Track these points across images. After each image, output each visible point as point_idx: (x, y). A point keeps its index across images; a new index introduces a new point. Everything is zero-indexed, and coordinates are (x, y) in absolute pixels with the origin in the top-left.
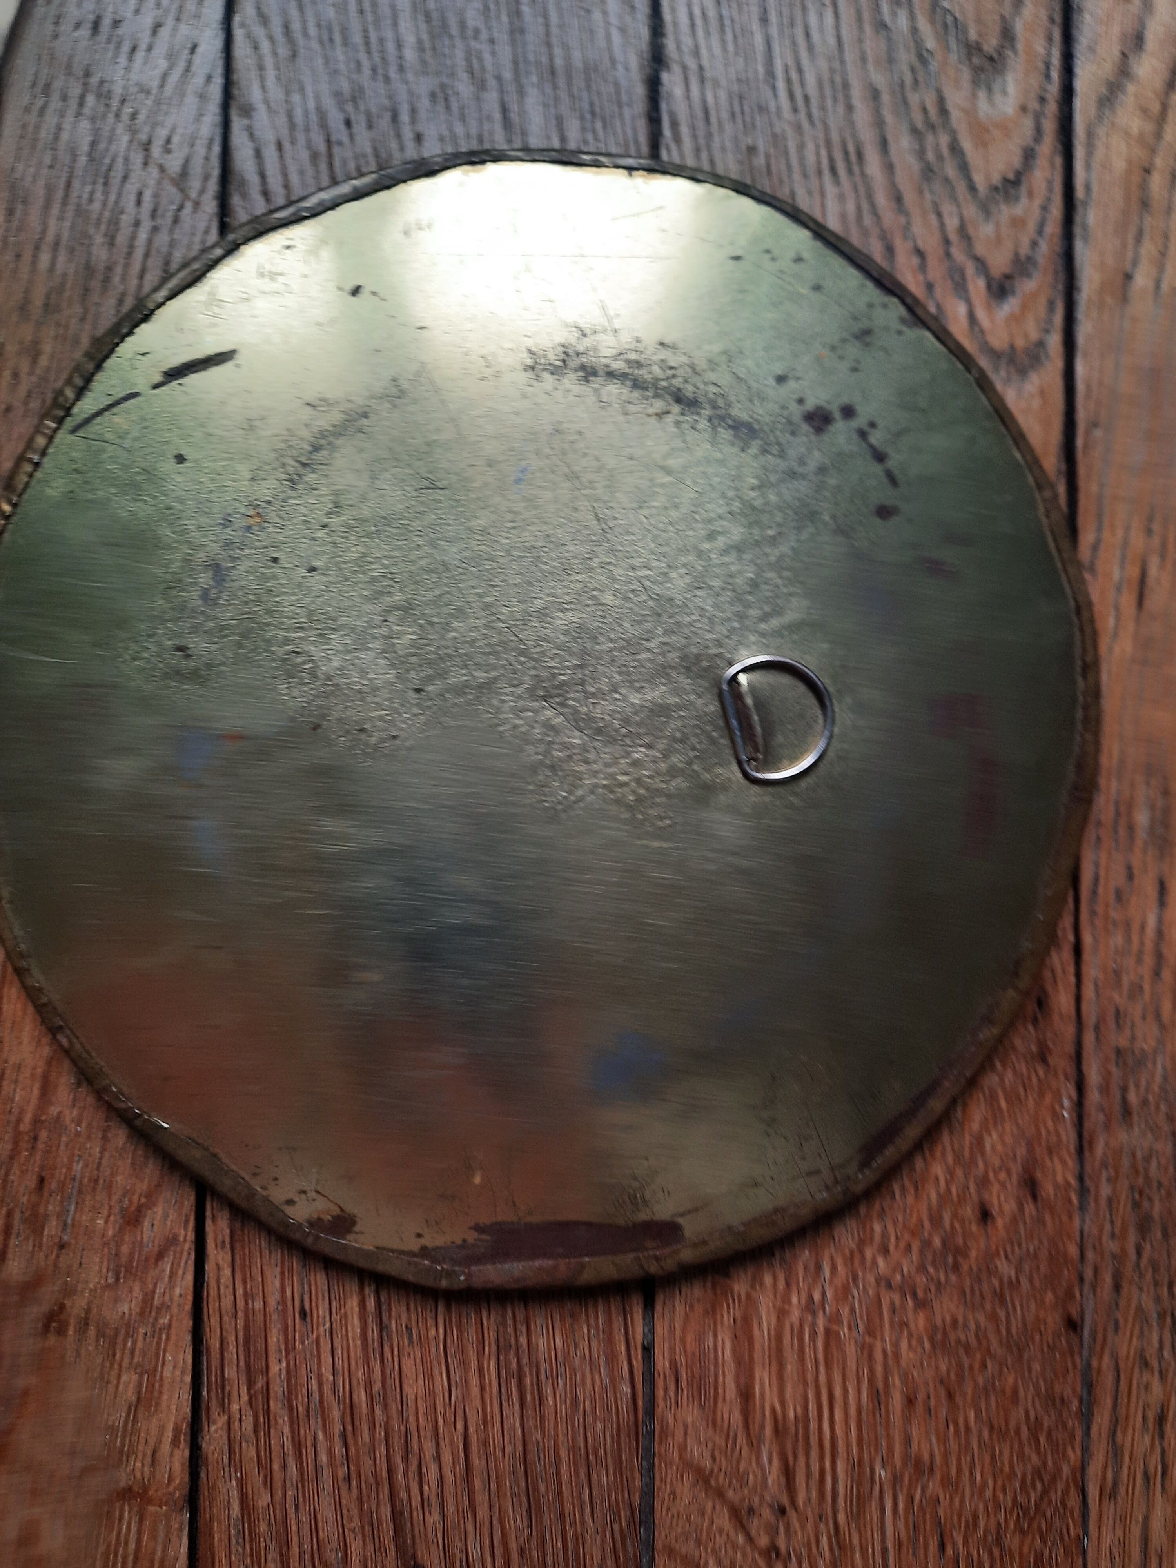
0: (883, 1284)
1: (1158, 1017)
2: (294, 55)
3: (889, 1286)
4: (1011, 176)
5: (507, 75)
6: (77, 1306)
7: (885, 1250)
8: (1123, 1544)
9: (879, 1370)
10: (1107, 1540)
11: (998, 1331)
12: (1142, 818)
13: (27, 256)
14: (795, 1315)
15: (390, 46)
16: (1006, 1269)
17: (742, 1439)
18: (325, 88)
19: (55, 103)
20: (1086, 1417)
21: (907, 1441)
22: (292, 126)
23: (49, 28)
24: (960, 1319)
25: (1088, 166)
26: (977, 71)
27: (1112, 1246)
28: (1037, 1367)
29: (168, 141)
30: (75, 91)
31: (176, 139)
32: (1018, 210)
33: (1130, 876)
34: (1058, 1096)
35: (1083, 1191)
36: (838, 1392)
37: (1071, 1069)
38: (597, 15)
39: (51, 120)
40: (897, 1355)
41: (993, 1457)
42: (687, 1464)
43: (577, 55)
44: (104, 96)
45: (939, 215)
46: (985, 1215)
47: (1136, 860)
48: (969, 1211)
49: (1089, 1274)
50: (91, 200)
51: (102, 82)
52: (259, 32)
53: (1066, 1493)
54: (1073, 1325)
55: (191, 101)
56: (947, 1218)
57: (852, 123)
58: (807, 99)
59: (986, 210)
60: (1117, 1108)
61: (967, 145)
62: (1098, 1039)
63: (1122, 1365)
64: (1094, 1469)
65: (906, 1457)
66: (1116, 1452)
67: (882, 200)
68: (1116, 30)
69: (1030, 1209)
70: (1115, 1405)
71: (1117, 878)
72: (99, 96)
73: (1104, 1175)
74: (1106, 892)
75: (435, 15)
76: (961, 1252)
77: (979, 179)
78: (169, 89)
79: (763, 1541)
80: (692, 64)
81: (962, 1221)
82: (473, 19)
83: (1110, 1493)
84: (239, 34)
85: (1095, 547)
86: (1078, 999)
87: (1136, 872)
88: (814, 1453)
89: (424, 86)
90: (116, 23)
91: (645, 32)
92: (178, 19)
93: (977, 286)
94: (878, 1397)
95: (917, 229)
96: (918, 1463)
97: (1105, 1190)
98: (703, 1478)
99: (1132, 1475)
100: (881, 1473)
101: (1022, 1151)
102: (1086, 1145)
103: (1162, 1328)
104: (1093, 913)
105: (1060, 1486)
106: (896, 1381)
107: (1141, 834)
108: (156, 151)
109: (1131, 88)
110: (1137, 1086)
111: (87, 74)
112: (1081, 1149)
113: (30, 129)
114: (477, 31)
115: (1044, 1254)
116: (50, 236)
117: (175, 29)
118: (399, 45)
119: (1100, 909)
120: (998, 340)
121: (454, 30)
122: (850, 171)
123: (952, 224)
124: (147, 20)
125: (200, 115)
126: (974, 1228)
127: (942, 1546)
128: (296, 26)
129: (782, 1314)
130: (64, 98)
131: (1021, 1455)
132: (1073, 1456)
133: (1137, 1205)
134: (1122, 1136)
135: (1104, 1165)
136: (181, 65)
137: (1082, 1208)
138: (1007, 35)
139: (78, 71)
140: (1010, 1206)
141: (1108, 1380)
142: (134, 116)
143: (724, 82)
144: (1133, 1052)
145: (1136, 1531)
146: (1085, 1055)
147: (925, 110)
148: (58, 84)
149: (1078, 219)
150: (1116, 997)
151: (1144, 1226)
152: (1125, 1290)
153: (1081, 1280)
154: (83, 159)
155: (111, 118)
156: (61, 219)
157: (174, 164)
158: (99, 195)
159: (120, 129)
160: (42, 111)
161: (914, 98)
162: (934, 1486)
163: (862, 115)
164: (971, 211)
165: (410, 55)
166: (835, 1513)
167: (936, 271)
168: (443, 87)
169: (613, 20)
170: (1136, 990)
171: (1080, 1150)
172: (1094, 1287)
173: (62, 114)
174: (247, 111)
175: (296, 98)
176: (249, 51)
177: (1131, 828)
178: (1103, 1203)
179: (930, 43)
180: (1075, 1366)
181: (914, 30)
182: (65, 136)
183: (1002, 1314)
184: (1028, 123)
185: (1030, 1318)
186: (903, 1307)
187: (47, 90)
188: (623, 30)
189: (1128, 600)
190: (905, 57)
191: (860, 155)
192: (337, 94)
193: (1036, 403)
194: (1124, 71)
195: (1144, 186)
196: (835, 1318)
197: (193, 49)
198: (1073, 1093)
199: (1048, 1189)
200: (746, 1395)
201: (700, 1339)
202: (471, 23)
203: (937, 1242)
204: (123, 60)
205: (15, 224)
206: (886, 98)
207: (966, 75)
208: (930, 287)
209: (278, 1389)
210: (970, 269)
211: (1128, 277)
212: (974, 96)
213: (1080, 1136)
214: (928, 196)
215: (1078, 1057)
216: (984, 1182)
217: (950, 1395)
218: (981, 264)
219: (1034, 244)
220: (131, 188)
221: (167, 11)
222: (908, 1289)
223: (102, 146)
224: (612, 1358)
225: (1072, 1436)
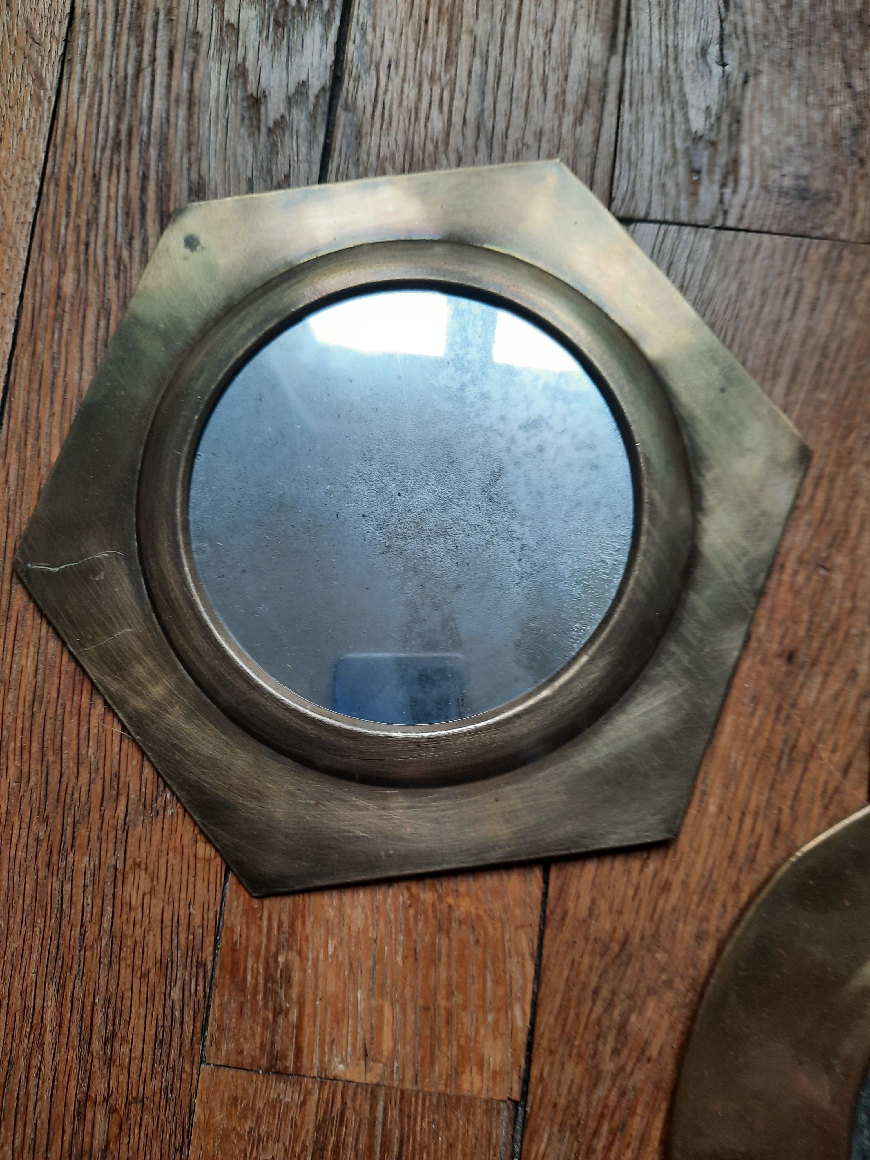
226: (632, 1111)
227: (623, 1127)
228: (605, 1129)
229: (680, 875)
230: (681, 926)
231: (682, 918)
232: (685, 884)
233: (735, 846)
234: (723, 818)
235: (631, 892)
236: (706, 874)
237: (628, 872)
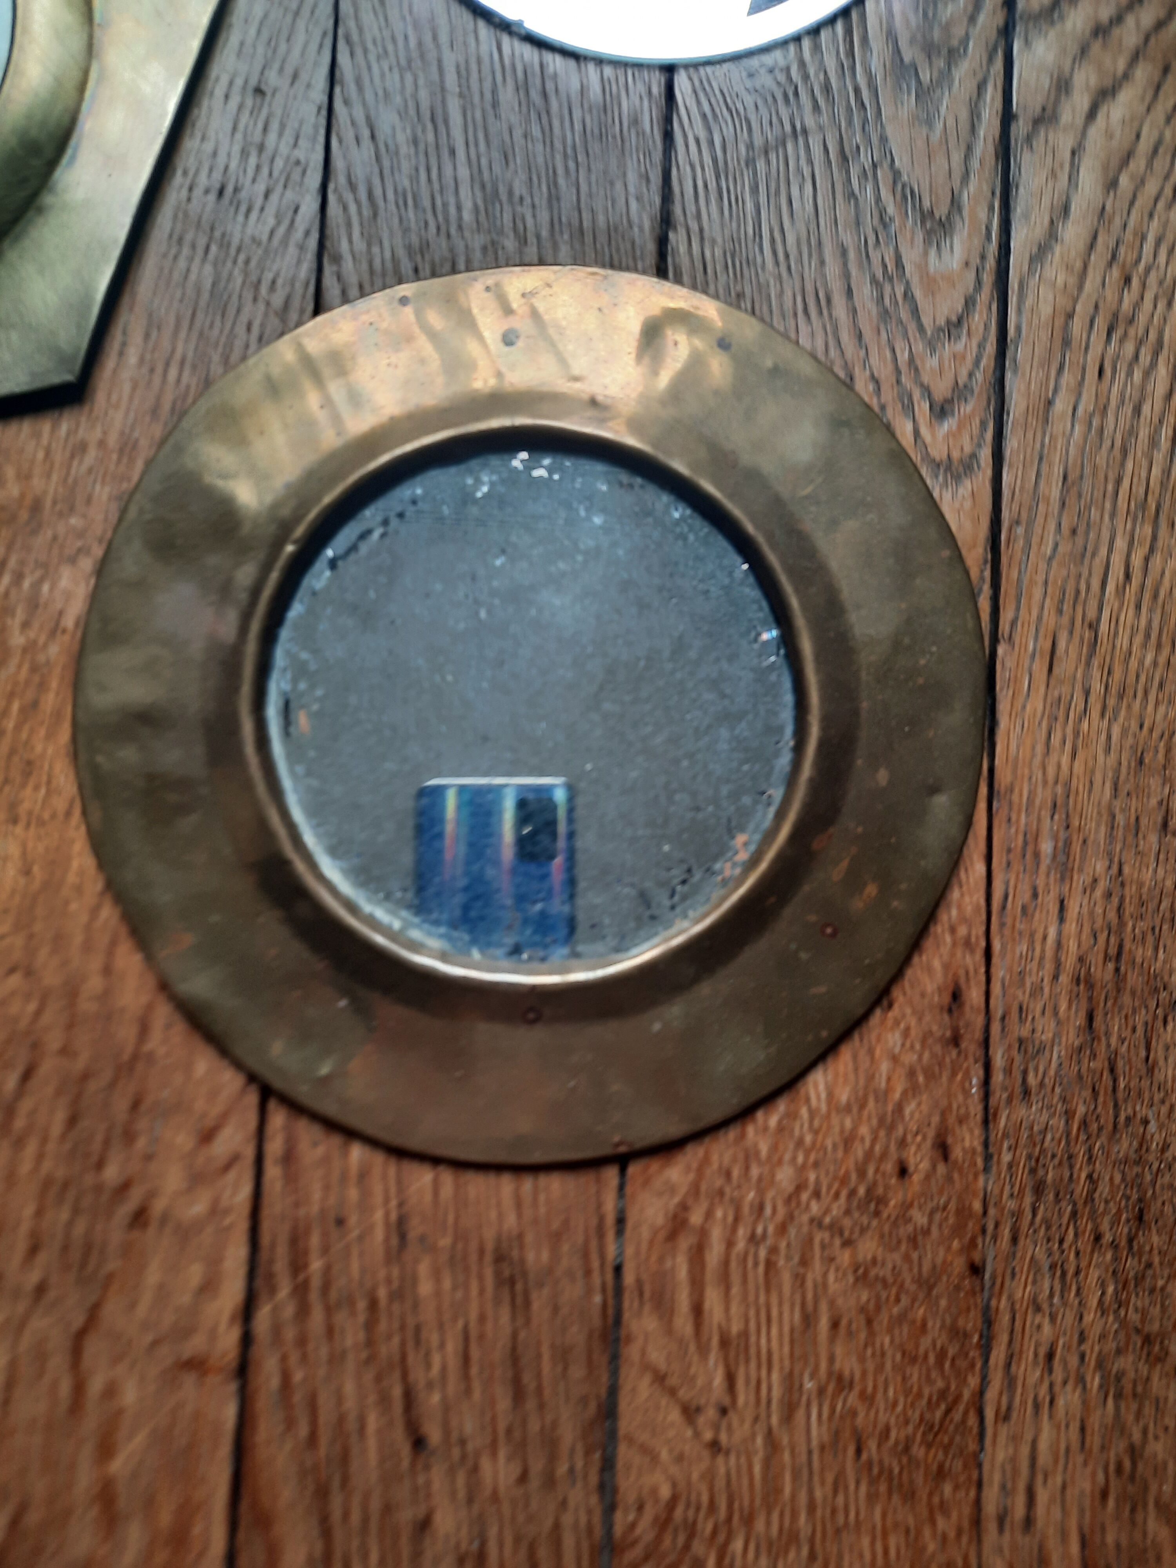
0: (815, 1223)
1: (1056, 1013)
2: (375, 215)
3: (820, 1225)
4: (954, 319)
5: (545, 233)
6: (159, 1206)
7: (817, 1194)
8: (1013, 1460)
9: (810, 1296)
10: (1001, 1456)
11: (911, 1270)
12: (1046, 847)
13: (159, 369)
14: (741, 1245)
15: (452, 210)
16: (920, 1218)
17: (692, 1348)
18: (399, 241)
19: (186, 251)
20: (986, 1348)
21: (831, 1359)
22: (372, 271)
23: (184, 193)
24: (879, 1258)
25: (1019, 311)
26: (929, 234)
27: (1012, 1205)
28: (943, 1303)
29: (274, 282)
30: (202, 242)
31: (280, 282)
32: (960, 346)
33: (1035, 895)
34: (967, 1076)
35: (988, 1158)
36: (775, 1312)
37: (980, 1053)
38: (619, 186)
39: (182, 264)
40: (825, 1285)
41: (904, 1379)
42: (647, 1367)
43: (601, 219)
44: (225, 244)
45: (893, 351)
46: (903, 1171)
47: (1040, 882)
48: (889, 1167)
49: (990, 1227)
50: (211, 326)
51: (223, 235)
52: (349, 197)
53: (966, 1413)
54: (976, 1270)
55: (292, 250)
56: (871, 1172)
57: (824, 276)
58: (787, 256)
59: (932, 347)
60: (1018, 1090)
61: (918, 293)
62: (1003, 1030)
63: (1017, 1306)
64: (991, 1395)
65: (830, 1373)
66: (1010, 1382)
67: (845, 337)
68: (1046, 201)
69: (941, 1169)
70: (1010, 1342)
71: (1025, 896)
72: (221, 246)
73: (1005, 1145)
74: (1014, 906)
75: (489, 186)
76: (882, 1201)
77: (927, 321)
78: (276, 241)
79: (708, 1435)
80: (694, 226)
81: (884, 1174)
82: (519, 188)
83: (1004, 1417)
84: (332, 198)
85: (1014, 623)
86: (988, 994)
87: (1040, 891)
88: (753, 1365)
89: (478, 242)
90: (236, 190)
91: (657, 200)
92: (285, 187)
93: (923, 408)
94: (809, 1320)
95: (874, 360)
96: (840, 1378)
97: (1006, 1157)
98: (660, 1378)
99: (1024, 1403)
100: (809, 1385)
101: (936, 1119)
102: (990, 1118)
103: (1053, 1277)
104: (1002, 925)
105: (961, 1408)
106: (824, 1307)
107: (1045, 862)
108: (264, 290)
109: (1058, 249)
110: (1036, 1070)
111: (212, 229)
112: (988, 1119)
113: (166, 271)
114: (521, 199)
115: (952, 1206)
116: (178, 356)
117: (282, 195)
118: (459, 208)
119: (1009, 921)
120: (938, 452)
121: (504, 197)
122: (821, 313)
123: (903, 357)
124: (261, 188)
125: (299, 262)
126: (893, 1181)
127: (859, 1451)
128: (378, 192)
129: (730, 1244)
130: (193, 247)
131: (929, 1380)
132: (973, 1381)
133: (1033, 1171)
134: (1021, 1112)
135: (1005, 1135)
136: (286, 223)
137: (986, 1169)
138: (955, 203)
139: (206, 226)
140: (925, 1165)
141: (1006, 1319)
142: (247, 262)
143: (719, 240)
144: (1033, 1042)
145: (1025, 1450)
146: (992, 1040)
147: (885, 266)
148: (189, 237)
149: (1009, 354)
150: (1019, 993)
151: (1039, 1189)
152: (1021, 1242)
153: (984, 1231)
154: (206, 296)
155: (229, 264)
156: (187, 341)
157: (278, 300)
158: (218, 323)
159: (236, 272)
160: (176, 258)
161: (875, 256)
162: (853, 1399)
163: (832, 269)
164: (919, 347)
165: (467, 216)
166: (769, 1416)
167: (888, 395)
168: (493, 243)
169: (631, 189)
170: (1036, 991)
171: (986, 1122)
172: (995, 1238)
173: (191, 259)
174: (337, 259)
175: (376, 250)
176: (340, 211)
177: (1037, 855)
178: (1004, 1168)
179: (891, 210)
180: (976, 1305)
181: (878, 199)
182: (193, 277)
183: (915, 1256)
184: (971, 276)
185: (939, 1260)
186: (831, 1244)
187: (180, 241)
188: (638, 199)
189: (1040, 667)
190: (869, 222)
191: (829, 301)
192: (409, 248)
193: (968, 504)
194: (1052, 234)
195: (1066, 327)
196: (773, 1250)
197: (296, 210)
198: (981, 1073)
199: (957, 1153)
200: (698, 1310)
201: (661, 1259)
202: (517, 193)
203: (862, 1191)
204: (240, 218)
205: (150, 345)
206: (852, 255)
207: (920, 236)
208: (883, 408)
209: (316, 1283)
210: (917, 395)
211: (1050, 403)
212: (926, 254)
213: (986, 1108)
214: (884, 335)
215: (986, 1043)
216: (902, 1143)
217: (869, 1322)
218: (927, 391)
219: (971, 375)
220: (244, 318)
221: (277, 181)
222: (835, 1228)
223: (222, 284)
224: (588, 1273)
225: (972, 1366)
226: (43, 686)
227: (35, 704)
228: (16, 706)
229: (98, 433)
230: (98, 487)
231: (100, 479)
232: (102, 444)
233: (158, 399)
234: (145, 370)
235: (41, 455)
236: (127, 431)
237: (37, 435)
